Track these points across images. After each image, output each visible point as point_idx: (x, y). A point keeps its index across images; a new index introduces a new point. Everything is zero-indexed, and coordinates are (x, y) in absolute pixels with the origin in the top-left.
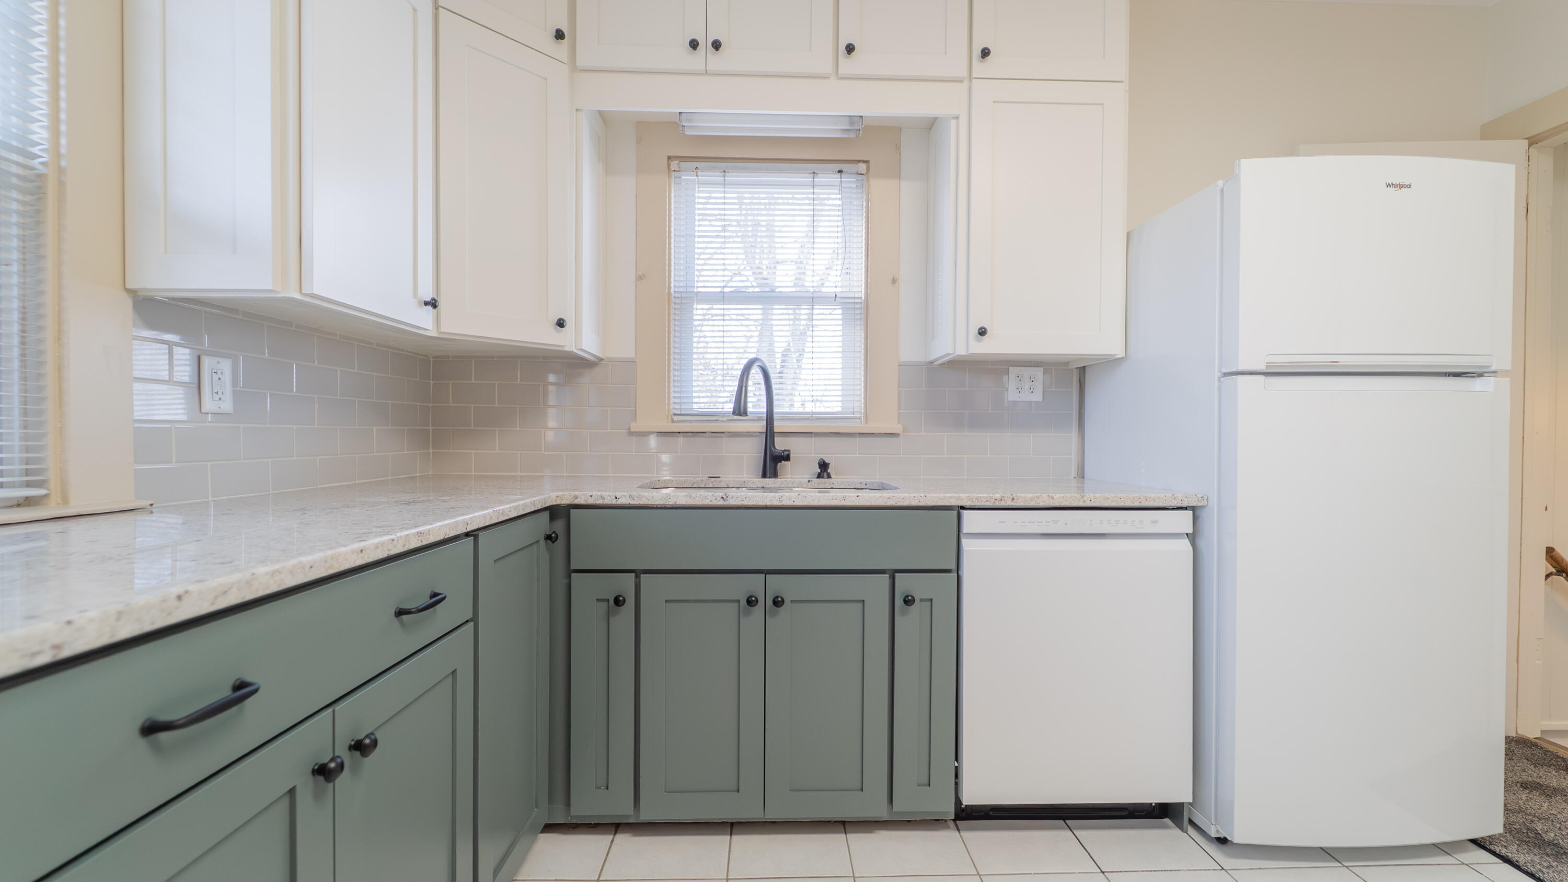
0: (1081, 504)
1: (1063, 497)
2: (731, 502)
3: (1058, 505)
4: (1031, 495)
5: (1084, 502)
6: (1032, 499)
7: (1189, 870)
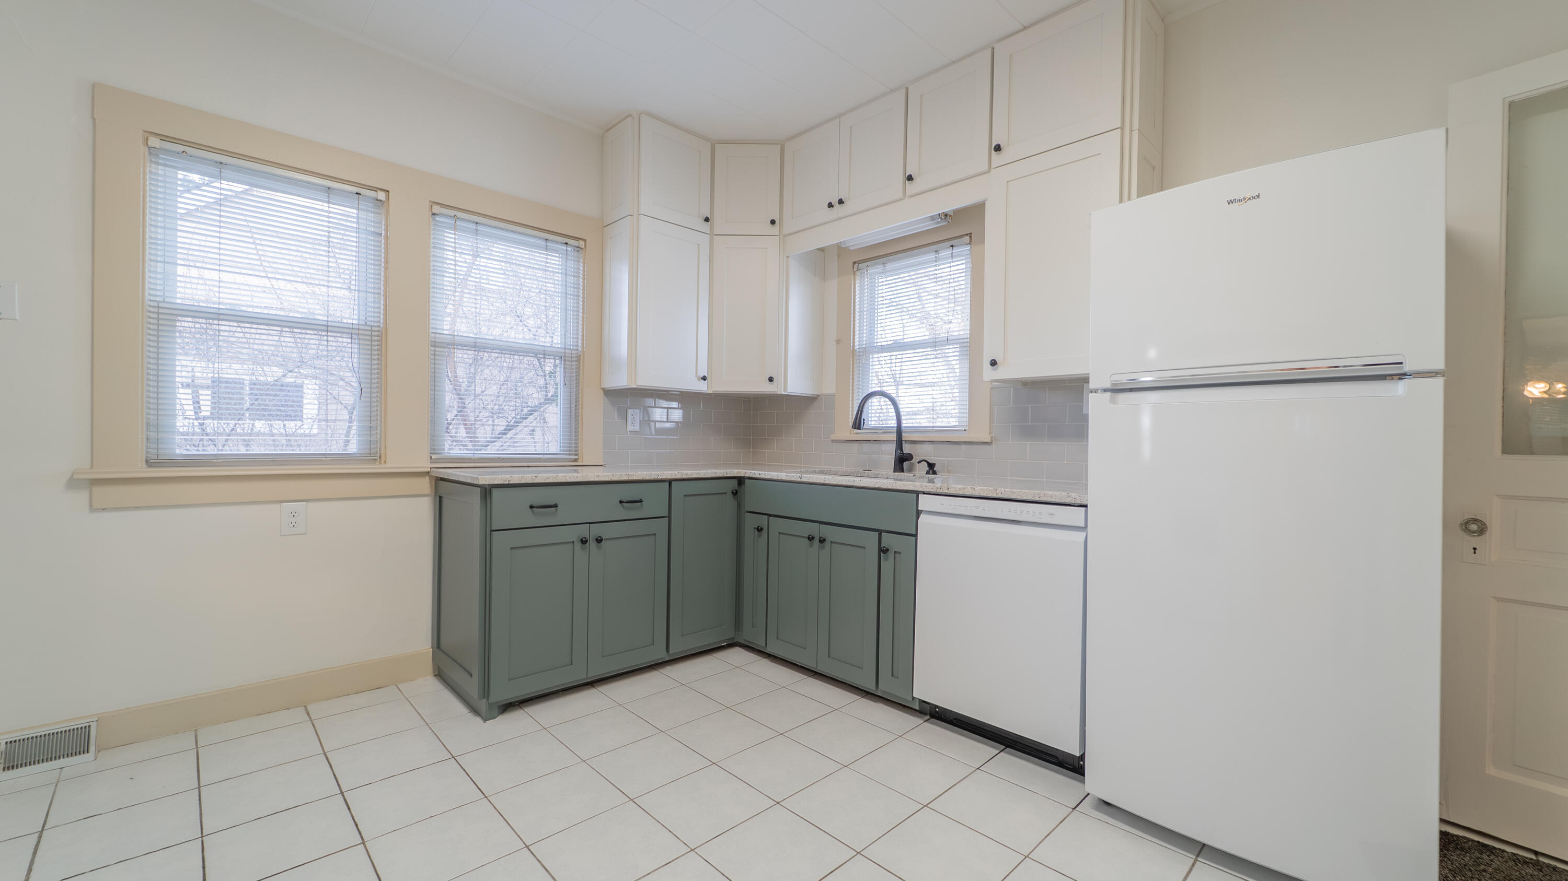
0: (995, 495)
1: (982, 490)
2: (804, 480)
3: (978, 495)
4: (961, 486)
5: (997, 494)
6: (960, 489)
7: (1044, 796)
